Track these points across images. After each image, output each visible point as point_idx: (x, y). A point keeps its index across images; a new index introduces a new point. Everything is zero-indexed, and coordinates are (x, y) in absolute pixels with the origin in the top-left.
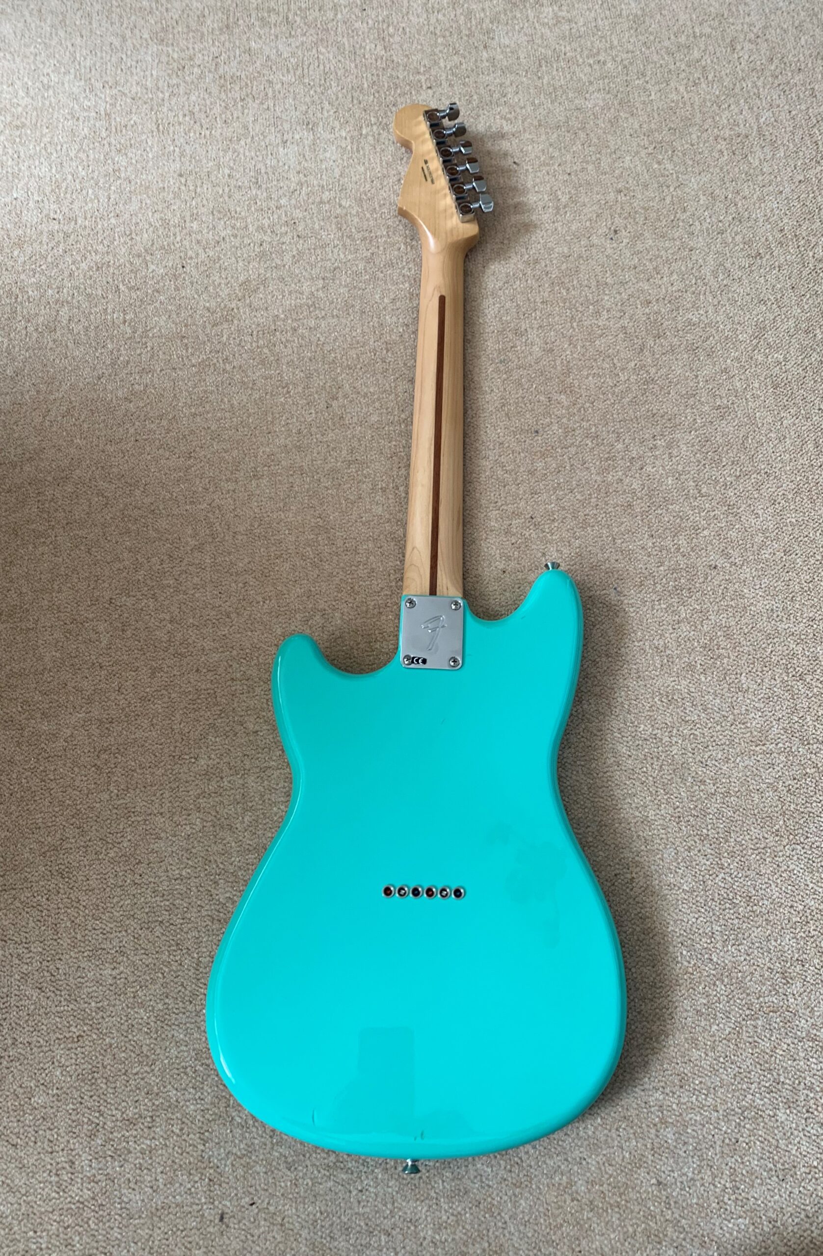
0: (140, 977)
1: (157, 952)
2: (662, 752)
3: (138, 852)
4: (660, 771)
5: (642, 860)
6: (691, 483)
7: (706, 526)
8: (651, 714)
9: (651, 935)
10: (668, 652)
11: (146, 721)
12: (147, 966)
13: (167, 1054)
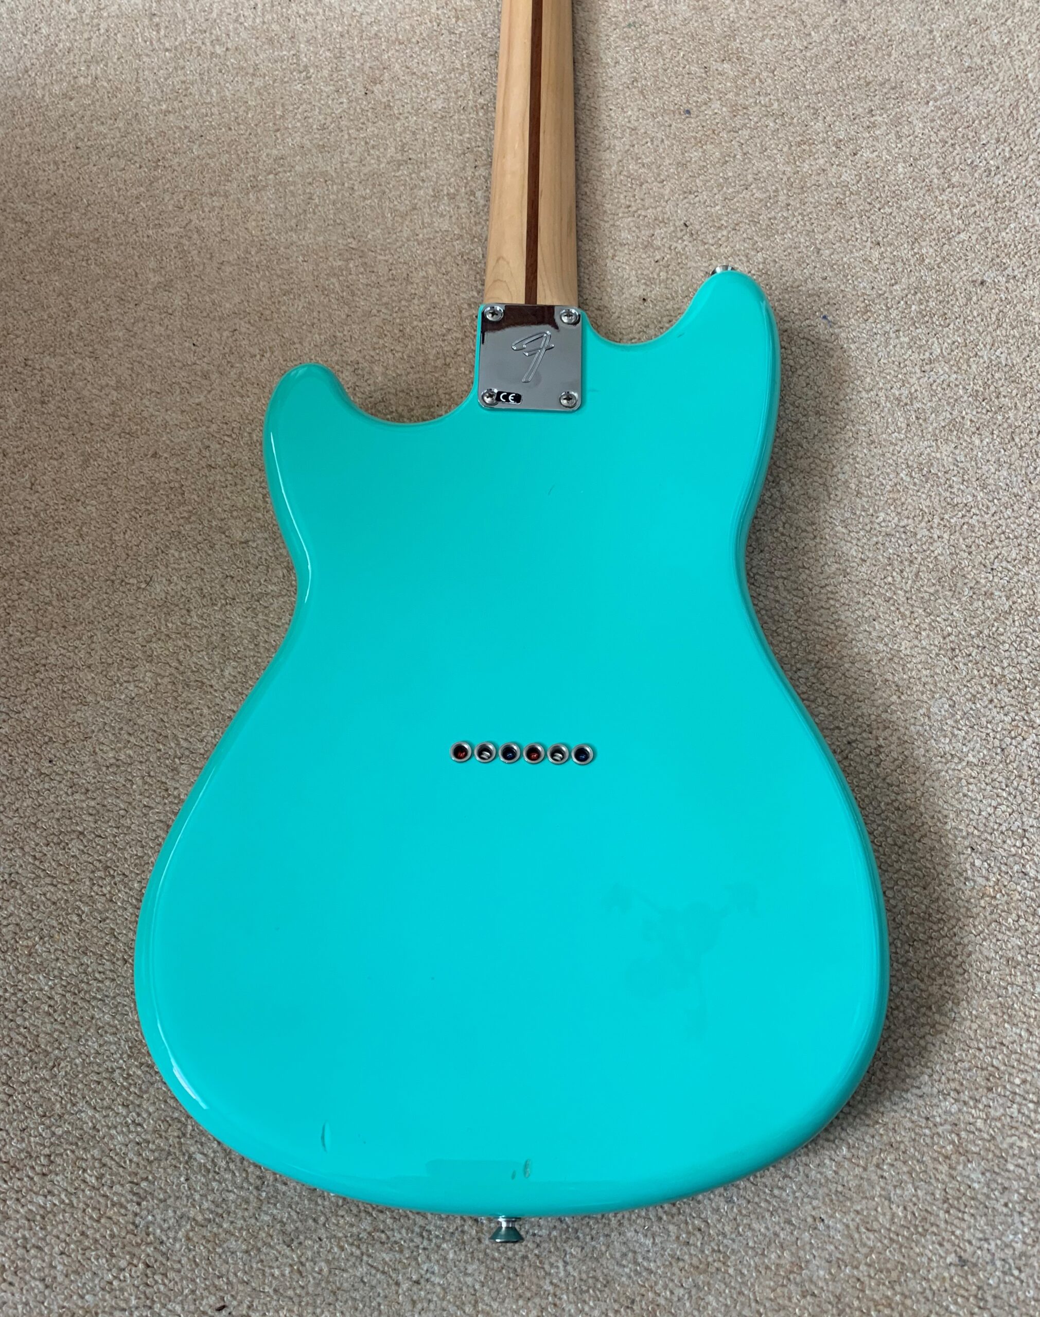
0: (41, 921)
1: (72, 881)
2: (918, 552)
3: (49, 725)
4: (914, 582)
5: (894, 719)
6: (935, 169)
7: (962, 227)
8: (896, 496)
9: (917, 836)
10: (917, 405)
11: (71, 530)
12: (54, 903)
13: (81, 1049)
